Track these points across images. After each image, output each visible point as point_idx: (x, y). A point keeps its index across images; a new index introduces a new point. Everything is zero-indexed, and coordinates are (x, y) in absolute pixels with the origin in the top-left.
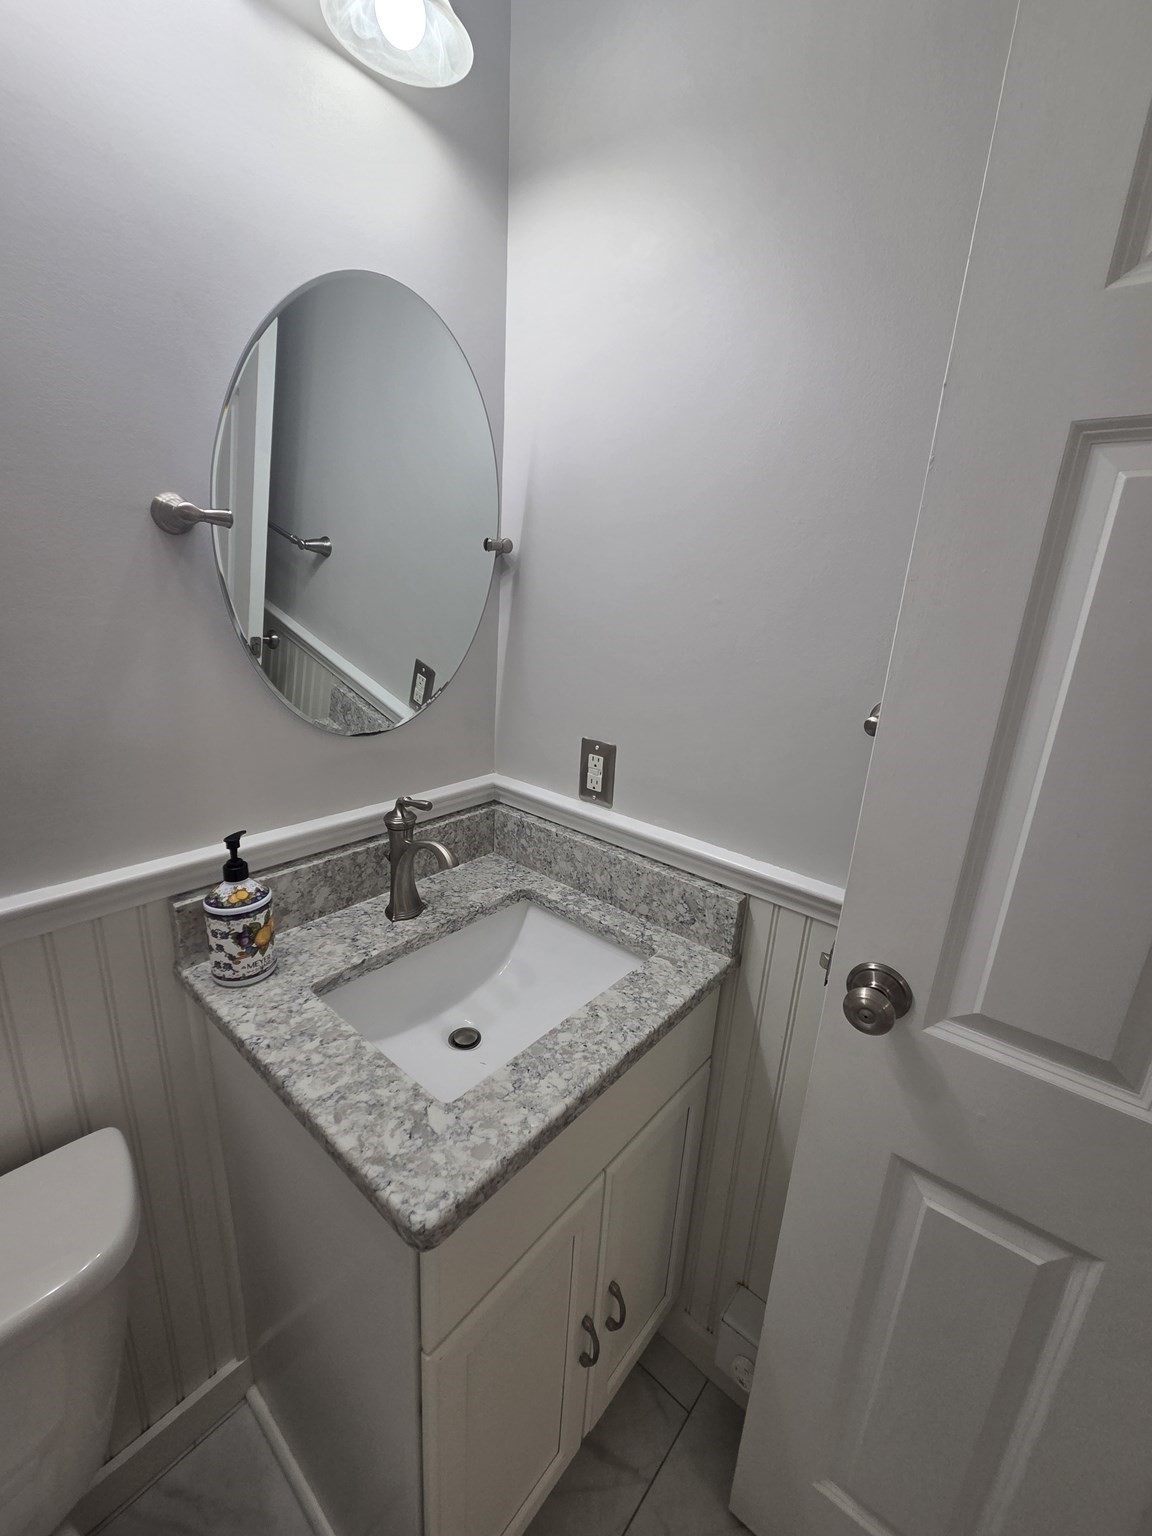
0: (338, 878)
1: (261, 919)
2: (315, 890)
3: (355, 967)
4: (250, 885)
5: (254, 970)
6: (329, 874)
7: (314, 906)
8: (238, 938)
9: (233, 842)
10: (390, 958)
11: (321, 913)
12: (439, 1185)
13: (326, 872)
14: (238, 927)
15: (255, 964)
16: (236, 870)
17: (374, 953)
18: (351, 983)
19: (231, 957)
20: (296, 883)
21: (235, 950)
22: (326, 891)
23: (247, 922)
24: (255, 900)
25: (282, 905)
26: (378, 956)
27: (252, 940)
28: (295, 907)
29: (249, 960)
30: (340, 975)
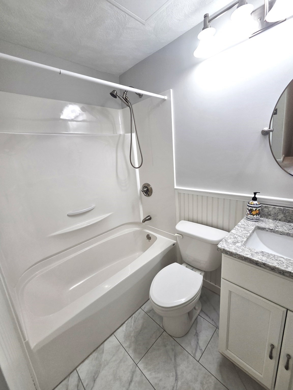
0: (287, 214)
1: (254, 209)
2: (279, 214)
3: (270, 229)
4: (255, 202)
5: (251, 218)
6: (284, 212)
7: (278, 217)
8: (249, 210)
9: (255, 194)
10: (281, 233)
11: (280, 220)
12: (226, 246)
13: (283, 211)
14: (250, 208)
15: (251, 217)
16: (255, 199)
17: (277, 229)
18: (268, 232)
19: (248, 214)
20: (274, 210)
21: (248, 213)
22: (282, 215)
23: (251, 208)
24: (254, 205)
25: (269, 213)
26: (277, 230)
27: (251, 212)
28: (273, 215)
29: (250, 215)
30: (265, 228)
